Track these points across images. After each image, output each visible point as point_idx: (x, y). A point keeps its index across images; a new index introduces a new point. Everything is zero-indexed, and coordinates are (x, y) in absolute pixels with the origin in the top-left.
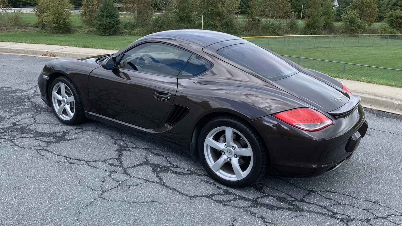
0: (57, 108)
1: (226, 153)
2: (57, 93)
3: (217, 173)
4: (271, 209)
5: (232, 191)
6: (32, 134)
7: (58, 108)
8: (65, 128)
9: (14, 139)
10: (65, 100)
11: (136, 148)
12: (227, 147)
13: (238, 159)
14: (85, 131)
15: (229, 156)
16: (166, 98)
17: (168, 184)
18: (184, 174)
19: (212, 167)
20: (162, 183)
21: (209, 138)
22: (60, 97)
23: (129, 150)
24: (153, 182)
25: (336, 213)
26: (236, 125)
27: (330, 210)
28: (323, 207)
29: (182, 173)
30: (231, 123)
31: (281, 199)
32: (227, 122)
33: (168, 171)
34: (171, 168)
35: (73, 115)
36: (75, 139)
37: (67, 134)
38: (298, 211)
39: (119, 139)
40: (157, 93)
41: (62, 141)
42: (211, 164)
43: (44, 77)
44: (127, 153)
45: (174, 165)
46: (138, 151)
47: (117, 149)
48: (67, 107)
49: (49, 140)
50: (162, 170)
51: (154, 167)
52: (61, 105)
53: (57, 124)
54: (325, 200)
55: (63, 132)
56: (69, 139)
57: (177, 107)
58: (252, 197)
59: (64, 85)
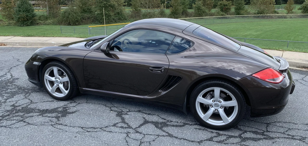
0: (49, 88)
1: (214, 106)
2: (49, 75)
3: (207, 122)
4: (255, 141)
5: (221, 132)
6: (36, 112)
7: (51, 88)
8: (62, 104)
9: (24, 119)
10: (59, 81)
11: (130, 111)
12: (214, 102)
13: (223, 109)
14: (79, 103)
15: (216, 108)
16: (161, 71)
17: (176, 136)
18: (181, 126)
19: (203, 118)
20: (170, 135)
21: (200, 97)
22: (53, 79)
23: (126, 114)
24: (164, 136)
25: (293, 136)
26: (224, 85)
27: (288, 135)
28: (284, 133)
29: (178, 125)
30: (219, 84)
31: (255, 132)
32: (216, 84)
33: (167, 125)
34: (168, 123)
35: (67, 92)
36: (77, 111)
37: (67, 108)
38: (271, 138)
39: (112, 107)
40: (152, 68)
41: (68, 115)
42: (202, 116)
43: (34, 63)
44: (126, 117)
45: (168, 120)
46: (133, 113)
47: (116, 114)
48: (61, 86)
49: (56, 115)
50: (162, 125)
51: (155, 124)
52: (55, 85)
53: (51, 101)
54: (280, 128)
55: (62, 107)
56: (72, 112)
57: (170, 76)
58: (237, 135)
59: (57, 69)
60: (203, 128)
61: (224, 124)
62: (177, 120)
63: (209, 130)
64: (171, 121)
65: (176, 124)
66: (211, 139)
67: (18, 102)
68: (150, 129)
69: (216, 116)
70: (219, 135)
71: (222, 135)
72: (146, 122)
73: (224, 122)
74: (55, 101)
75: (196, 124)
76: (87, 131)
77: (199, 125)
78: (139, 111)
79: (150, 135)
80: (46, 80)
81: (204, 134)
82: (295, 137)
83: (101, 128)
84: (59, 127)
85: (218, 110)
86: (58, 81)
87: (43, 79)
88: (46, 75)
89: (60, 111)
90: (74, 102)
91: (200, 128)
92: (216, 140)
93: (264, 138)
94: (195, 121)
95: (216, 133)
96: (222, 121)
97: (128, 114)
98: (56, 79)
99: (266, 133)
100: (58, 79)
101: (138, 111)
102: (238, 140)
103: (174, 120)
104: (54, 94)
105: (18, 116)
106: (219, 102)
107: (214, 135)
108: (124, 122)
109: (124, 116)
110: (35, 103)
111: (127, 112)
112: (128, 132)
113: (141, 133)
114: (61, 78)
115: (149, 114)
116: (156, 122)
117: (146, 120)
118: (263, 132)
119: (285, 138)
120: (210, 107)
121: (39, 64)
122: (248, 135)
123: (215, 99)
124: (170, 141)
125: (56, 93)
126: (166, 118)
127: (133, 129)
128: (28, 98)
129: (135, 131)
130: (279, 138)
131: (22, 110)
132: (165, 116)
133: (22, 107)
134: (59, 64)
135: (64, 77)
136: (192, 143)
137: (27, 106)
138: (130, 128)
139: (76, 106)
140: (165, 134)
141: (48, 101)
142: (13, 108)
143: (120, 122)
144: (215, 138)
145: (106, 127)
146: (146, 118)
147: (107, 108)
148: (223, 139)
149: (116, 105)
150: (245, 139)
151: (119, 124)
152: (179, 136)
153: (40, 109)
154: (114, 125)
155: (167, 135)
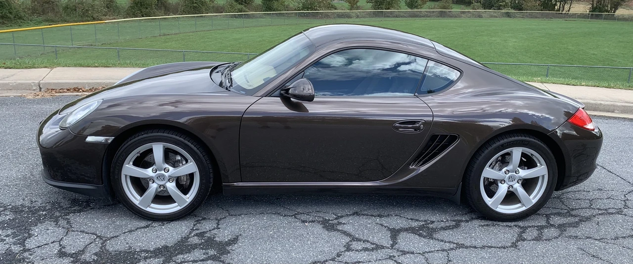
0: (135, 198)
1: (507, 181)
2: (133, 165)
3: (498, 209)
10: (166, 175)
11: (339, 217)
12: (508, 173)
13: (521, 183)
14: (218, 220)
16: (418, 128)
17: (470, 244)
18: (455, 227)
20: (461, 246)
22: (149, 173)
23: (340, 223)
24: (452, 249)
25: (606, 210)
26: (529, 141)
27: (599, 209)
28: (590, 208)
29: (450, 226)
30: (522, 141)
31: (559, 214)
32: (517, 141)
33: (434, 230)
34: (431, 226)
35: (189, 198)
36: (238, 236)
37: (208, 235)
38: (588, 219)
39: (296, 214)
40: (400, 124)
41: (229, 248)
42: (489, 201)
43: (90, 139)
44: (347, 228)
45: (425, 221)
46: (351, 219)
47: (323, 227)
48: (171, 186)
49: (204, 254)
50: (426, 231)
51: (413, 233)
52: (153, 187)
53: (147, 227)
54: (579, 201)
55: (190, 234)
56: (229, 240)
57: (433, 138)
58: (544, 223)
59: (164, 147)
60: (490, 222)
61: (524, 208)
62: (443, 218)
63: (500, 223)
64: (433, 222)
65: (443, 224)
66: (521, 238)
67: (64, 243)
68: (407, 241)
69: (511, 197)
70: (524, 229)
71: (527, 228)
72: (395, 233)
73: (523, 205)
74: (155, 224)
75: (472, 219)
77: (476, 219)
78: (356, 214)
79: (429, 252)
80: (126, 176)
81: (504, 234)
82: (610, 211)
83: (333, 259)
85: (514, 186)
86: (163, 175)
87: (116, 177)
88: (127, 165)
90: (201, 220)
91: (486, 223)
92: (530, 238)
93: (580, 220)
94: (466, 214)
95: (516, 226)
96: (519, 205)
97: (344, 224)
98: (158, 172)
99: (573, 213)
100: (163, 172)
101: (353, 214)
102: (553, 232)
103: (433, 219)
104: (149, 209)
106: (516, 173)
107: (517, 230)
108: (359, 240)
109: (340, 227)
110: (113, 237)
111: (336, 219)
112: (390, 256)
113: (413, 253)
114: (171, 168)
115: (380, 216)
116: (410, 228)
117: (389, 228)
118: (568, 212)
119: (600, 214)
120: (500, 184)
121: (107, 140)
122: (557, 220)
123: (510, 167)
124: (474, 255)
125: (153, 205)
126: (417, 218)
127: (388, 248)
128: (77, 231)
129: (398, 250)
130: (594, 216)
131: (102, 259)
132: (410, 215)
133: (96, 254)
134: (171, 136)
135: (181, 165)
136: (506, 250)
137: (101, 248)
138: (383, 247)
139: (219, 226)
140: (452, 246)
141: (138, 228)
142: (72, 259)
143: (351, 241)
144: (525, 236)
145: (339, 255)
146: (385, 225)
147: (290, 219)
148: (535, 233)
149: (300, 210)
150: (562, 227)
151: (355, 245)
152: (474, 243)
153: (146, 248)
154: (348, 248)
155: (455, 245)
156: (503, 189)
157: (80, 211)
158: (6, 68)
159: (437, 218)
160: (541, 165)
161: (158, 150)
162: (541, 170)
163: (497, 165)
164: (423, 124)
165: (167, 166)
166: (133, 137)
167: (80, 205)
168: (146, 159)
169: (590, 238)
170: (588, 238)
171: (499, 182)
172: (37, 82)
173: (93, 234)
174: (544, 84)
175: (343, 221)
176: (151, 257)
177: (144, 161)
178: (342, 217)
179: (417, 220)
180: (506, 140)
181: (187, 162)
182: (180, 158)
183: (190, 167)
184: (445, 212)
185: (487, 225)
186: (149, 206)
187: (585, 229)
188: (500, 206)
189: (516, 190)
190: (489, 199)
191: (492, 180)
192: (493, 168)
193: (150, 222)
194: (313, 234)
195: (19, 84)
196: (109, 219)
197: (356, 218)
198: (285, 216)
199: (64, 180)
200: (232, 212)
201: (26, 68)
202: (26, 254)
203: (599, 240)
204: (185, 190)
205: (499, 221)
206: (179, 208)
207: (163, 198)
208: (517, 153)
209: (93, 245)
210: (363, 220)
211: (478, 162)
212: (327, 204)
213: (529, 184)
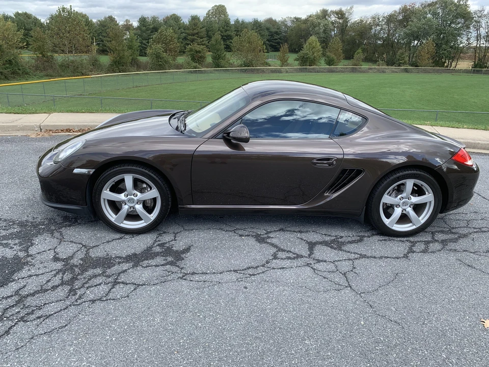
0: (111, 216)
1: (401, 206)
2: (110, 191)
3: (394, 228)
7: (115, 215)
9: (117, 279)
10: (135, 198)
11: (269, 232)
12: (402, 200)
13: (413, 207)
14: (175, 233)
15: (405, 208)
17: (371, 255)
18: (360, 241)
19: (388, 224)
20: (364, 256)
21: (386, 196)
22: (122, 197)
23: (269, 237)
24: (357, 259)
25: (480, 229)
27: (474, 228)
28: (467, 227)
29: (355, 240)
31: (442, 232)
32: (410, 174)
33: (343, 244)
34: (340, 240)
35: (153, 216)
36: (190, 247)
37: (167, 245)
38: (465, 236)
39: (235, 230)
40: (317, 160)
41: (183, 256)
42: (386, 221)
43: (76, 171)
44: (274, 241)
45: (335, 236)
46: (277, 234)
47: (256, 240)
48: (139, 207)
49: (164, 260)
50: (337, 245)
51: (326, 245)
52: (125, 208)
53: (121, 238)
54: (459, 222)
55: (154, 244)
56: (183, 249)
57: (344, 171)
58: (430, 239)
59: (133, 177)
60: (387, 238)
61: (414, 227)
62: (350, 234)
63: (395, 238)
64: (342, 237)
65: (350, 239)
66: (411, 251)
67: (58, 250)
68: (322, 252)
69: (404, 218)
70: (414, 244)
71: (416, 242)
72: (312, 246)
73: (414, 224)
74: (127, 237)
75: (373, 235)
76: (251, 275)
77: (376, 235)
78: (282, 230)
79: (339, 261)
80: (104, 199)
81: (398, 247)
82: (483, 230)
83: (263, 266)
84: (197, 278)
85: (407, 210)
86: (133, 199)
87: (97, 200)
88: (105, 192)
89: (161, 253)
90: (164, 233)
91: (384, 238)
92: (418, 251)
93: (459, 237)
94: (368, 231)
95: (407, 241)
96: (411, 224)
97: (272, 238)
98: (129, 197)
99: (454, 231)
100: (132, 197)
101: (280, 230)
102: (437, 246)
103: (342, 234)
104: (122, 225)
105: (95, 276)
106: (409, 200)
107: (408, 244)
108: (283, 250)
109: (269, 241)
110: (95, 246)
111: (266, 234)
112: (308, 264)
113: (325, 261)
114: (139, 194)
115: (300, 232)
116: (323, 241)
117: (307, 241)
118: (450, 230)
119: (475, 232)
120: (395, 208)
121: (89, 172)
122: (440, 237)
123: (404, 195)
124: (373, 264)
125: (125, 222)
126: (329, 234)
127: (306, 257)
128: (68, 241)
129: (314, 259)
130: (470, 234)
131: (86, 263)
132: (324, 231)
133: (81, 259)
134: (138, 169)
135: (146, 191)
136: (399, 260)
137: (86, 255)
138: (302, 257)
139: (176, 238)
140: (356, 256)
141: (114, 240)
142: (63, 263)
143: (277, 251)
144: (414, 249)
145: (267, 262)
146: (304, 239)
147: (230, 233)
148: (423, 247)
149: (237, 227)
150: (444, 242)
151: (280, 254)
152: (374, 254)
153: (120, 255)
154: (275, 257)
155: (359, 256)
156: (398, 212)
157: (70, 226)
158: (15, 114)
159: (345, 234)
160: (429, 193)
161: (129, 180)
162: (428, 197)
163: (394, 193)
164: (335, 160)
165: (135, 192)
166: (109, 169)
167: (70, 221)
168: (120, 186)
169: (467, 251)
170: (464, 251)
171: (395, 206)
172: (38, 124)
173: (80, 244)
174: (434, 127)
175: (271, 235)
176: (123, 262)
177: (118, 188)
178: (271, 232)
179: (329, 235)
180: (401, 174)
181: (151, 189)
182: (145, 186)
183: (154, 193)
184: (351, 229)
185: (385, 240)
186: (122, 222)
187: (463, 244)
188: (395, 225)
189: (408, 212)
190: (387, 220)
191: (389, 205)
192: (390, 196)
193: (123, 235)
194: (248, 245)
195: (25, 126)
196: (92, 232)
197: (282, 233)
198: (227, 231)
199: (57, 202)
200: (186, 228)
201: (30, 113)
202: (29, 259)
203: (474, 253)
204: (150, 210)
205: (394, 237)
206: (145, 224)
207: (133, 216)
208: (410, 184)
209: (79, 252)
210: (288, 235)
211: (378, 190)
212: (260, 222)
213: (418, 208)
